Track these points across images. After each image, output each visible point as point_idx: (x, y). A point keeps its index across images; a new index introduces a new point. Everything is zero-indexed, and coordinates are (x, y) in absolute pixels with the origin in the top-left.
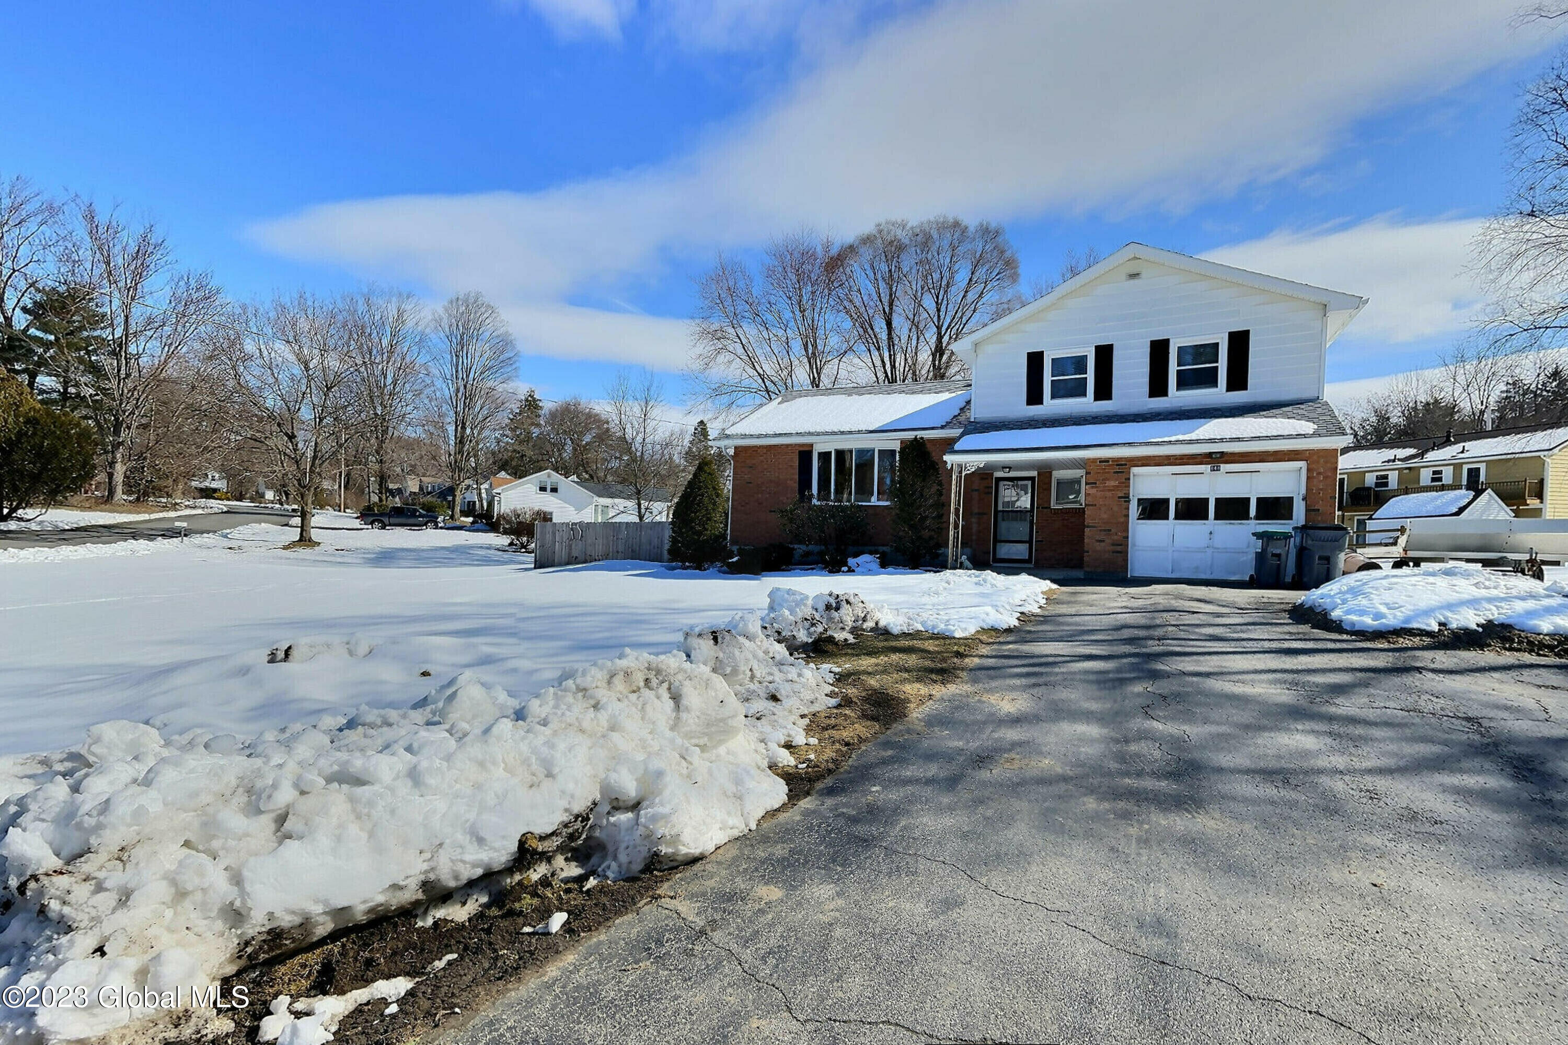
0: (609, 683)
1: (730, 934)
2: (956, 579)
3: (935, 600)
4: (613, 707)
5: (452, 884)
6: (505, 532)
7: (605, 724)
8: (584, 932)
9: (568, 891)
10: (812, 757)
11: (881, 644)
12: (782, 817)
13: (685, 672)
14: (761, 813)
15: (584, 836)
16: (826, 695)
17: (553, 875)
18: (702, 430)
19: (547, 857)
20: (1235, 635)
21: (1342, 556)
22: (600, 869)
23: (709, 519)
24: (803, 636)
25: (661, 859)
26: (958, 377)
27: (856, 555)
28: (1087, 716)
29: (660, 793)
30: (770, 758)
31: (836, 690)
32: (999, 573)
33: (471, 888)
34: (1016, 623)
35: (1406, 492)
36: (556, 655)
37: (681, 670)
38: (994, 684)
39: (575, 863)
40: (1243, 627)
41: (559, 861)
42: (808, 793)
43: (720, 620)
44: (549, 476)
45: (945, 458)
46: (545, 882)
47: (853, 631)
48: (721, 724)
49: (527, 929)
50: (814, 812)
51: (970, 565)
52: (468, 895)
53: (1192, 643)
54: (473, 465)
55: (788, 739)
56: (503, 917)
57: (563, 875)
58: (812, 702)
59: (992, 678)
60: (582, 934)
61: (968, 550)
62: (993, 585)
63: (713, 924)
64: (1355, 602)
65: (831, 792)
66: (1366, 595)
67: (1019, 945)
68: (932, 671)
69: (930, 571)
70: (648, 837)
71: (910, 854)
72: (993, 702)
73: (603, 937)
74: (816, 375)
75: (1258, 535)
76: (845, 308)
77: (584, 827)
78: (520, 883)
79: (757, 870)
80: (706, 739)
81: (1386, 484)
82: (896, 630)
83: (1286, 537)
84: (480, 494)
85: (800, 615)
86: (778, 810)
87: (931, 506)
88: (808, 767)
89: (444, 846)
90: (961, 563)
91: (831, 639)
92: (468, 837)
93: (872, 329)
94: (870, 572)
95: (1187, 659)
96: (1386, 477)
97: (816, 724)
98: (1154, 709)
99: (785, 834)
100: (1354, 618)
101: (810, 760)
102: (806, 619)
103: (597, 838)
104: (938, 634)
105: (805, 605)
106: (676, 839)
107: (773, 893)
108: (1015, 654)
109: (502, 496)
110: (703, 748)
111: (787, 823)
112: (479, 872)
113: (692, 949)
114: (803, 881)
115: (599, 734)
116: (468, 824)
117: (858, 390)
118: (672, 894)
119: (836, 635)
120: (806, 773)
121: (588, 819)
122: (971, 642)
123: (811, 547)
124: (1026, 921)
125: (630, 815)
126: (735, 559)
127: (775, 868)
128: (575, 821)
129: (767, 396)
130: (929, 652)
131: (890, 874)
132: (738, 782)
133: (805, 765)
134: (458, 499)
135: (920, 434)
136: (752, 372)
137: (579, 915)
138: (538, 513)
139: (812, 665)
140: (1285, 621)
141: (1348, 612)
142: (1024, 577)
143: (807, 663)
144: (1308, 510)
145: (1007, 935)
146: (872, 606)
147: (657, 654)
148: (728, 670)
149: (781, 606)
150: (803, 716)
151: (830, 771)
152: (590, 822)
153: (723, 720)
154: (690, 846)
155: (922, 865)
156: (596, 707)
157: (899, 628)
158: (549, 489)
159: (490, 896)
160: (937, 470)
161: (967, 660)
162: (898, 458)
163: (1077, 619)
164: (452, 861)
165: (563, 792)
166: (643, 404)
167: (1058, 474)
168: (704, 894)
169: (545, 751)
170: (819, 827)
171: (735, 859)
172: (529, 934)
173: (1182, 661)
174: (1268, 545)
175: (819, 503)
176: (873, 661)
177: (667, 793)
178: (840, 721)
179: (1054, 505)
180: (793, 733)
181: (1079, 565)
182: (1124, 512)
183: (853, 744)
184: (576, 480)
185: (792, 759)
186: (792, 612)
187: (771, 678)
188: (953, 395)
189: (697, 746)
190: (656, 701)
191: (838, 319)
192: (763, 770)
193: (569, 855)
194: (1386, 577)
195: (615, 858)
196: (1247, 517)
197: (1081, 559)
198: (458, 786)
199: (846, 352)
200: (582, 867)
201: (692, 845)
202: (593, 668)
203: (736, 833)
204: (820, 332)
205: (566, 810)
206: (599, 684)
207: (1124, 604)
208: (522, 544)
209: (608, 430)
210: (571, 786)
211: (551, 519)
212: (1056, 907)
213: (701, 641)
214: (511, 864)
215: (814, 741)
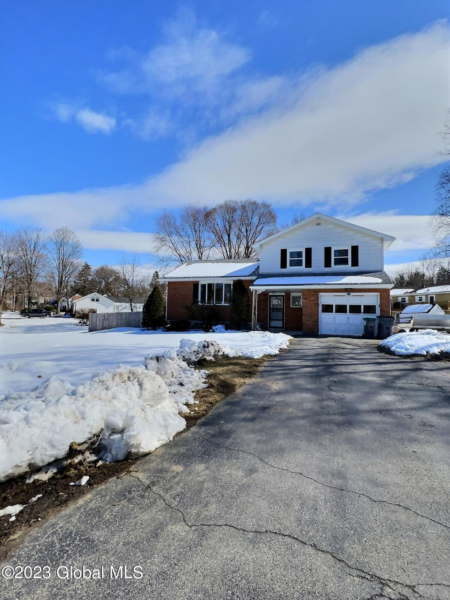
0: (113, 378)
1: (160, 487)
2: (255, 335)
3: (247, 343)
4: (114, 389)
5: (41, 464)
6: (78, 318)
7: (110, 396)
8: (95, 484)
9: (90, 467)
10: (197, 409)
11: (225, 362)
12: (184, 435)
13: (145, 374)
14: (175, 433)
15: (98, 443)
16: (203, 383)
17: (84, 460)
18: (156, 275)
19: (82, 452)
20: (359, 357)
21: (393, 327)
22: (104, 457)
23: (158, 310)
24: (194, 358)
25: (132, 454)
26: (255, 257)
27: (215, 325)
28: (307, 390)
29: (133, 426)
30: (179, 410)
31: (207, 381)
32: (271, 333)
33: (50, 466)
34: (278, 352)
35: (411, 304)
36: (92, 366)
37: (143, 373)
38: (270, 378)
39: (94, 455)
40: (362, 354)
41: (87, 454)
42: (195, 425)
43: (159, 352)
44: (95, 295)
45: (250, 287)
46: (81, 463)
47: (214, 356)
48: (159, 396)
49: (72, 484)
50: (197, 432)
51: (260, 329)
52: (48, 469)
53: (344, 360)
54: (66, 292)
55: (186, 401)
56: (62, 478)
57: (88, 460)
58: (197, 386)
59: (269, 375)
60: (95, 486)
61: (259, 323)
62: (269, 337)
63: (153, 483)
64: (399, 344)
65: (204, 424)
66: (403, 342)
67: (280, 488)
68: (245, 372)
69: (245, 331)
70: (127, 444)
71: (236, 450)
72: (269, 385)
73: (103, 487)
74: (200, 255)
75: (365, 319)
76: (212, 230)
77: (97, 439)
78: (70, 464)
79: (172, 458)
80: (153, 402)
81: (405, 301)
82: (231, 356)
83: (374, 320)
84: (68, 303)
85: (193, 350)
86: (182, 432)
87: (245, 306)
88: (195, 413)
89: (38, 449)
90: (257, 328)
91: (205, 360)
92: (48, 445)
93: (222, 238)
94: (221, 332)
95: (343, 366)
96: (404, 299)
97: (198, 394)
98: (332, 387)
99: (185, 443)
100: (399, 350)
101: (195, 410)
102: (195, 351)
103: (103, 444)
104: (248, 357)
105: (195, 346)
106: (138, 446)
107: (178, 468)
108: (278, 365)
109: (76, 303)
110: (151, 406)
111: (186, 438)
112: (53, 459)
113: (144, 495)
114: (192, 463)
115: (108, 401)
116: (48, 439)
117: (218, 261)
118: (136, 470)
119: (207, 358)
120: (194, 416)
121: (99, 436)
122: (261, 361)
123: (198, 322)
124: (283, 478)
125: (119, 435)
126: (168, 326)
127: (180, 458)
128: (94, 437)
129: (181, 262)
130: (244, 365)
131: (228, 459)
132: (165, 420)
133: (193, 412)
134: (59, 305)
135: (240, 278)
136: (175, 253)
137: (94, 477)
138: (91, 310)
139: (197, 370)
140: (376, 352)
141: (397, 348)
142: (281, 334)
143: (195, 369)
144: (381, 310)
145: (275, 484)
146: (222, 346)
147: (133, 366)
148: (163, 373)
149: (185, 346)
150: (193, 392)
151: (204, 415)
152: (100, 437)
153: (160, 394)
154: (145, 449)
155: (241, 454)
156: (107, 389)
157: (232, 355)
158: (95, 300)
159: (58, 469)
160: (247, 292)
161: (259, 368)
162: (232, 287)
163: (301, 351)
164: (41, 455)
165: (89, 425)
166: (132, 266)
167: (292, 294)
168: (149, 470)
169: (82, 408)
170: (199, 439)
171: (163, 453)
172: (72, 486)
173: (341, 368)
174: (368, 323)
175: (201, 304)
176: (222, 368)
177: (135, 426)
178: (208, 393)
179: (291, 306)
180: (189, 399)
181: (301, 329)
182: (317, 310)
183: (213, 403)
184: (106, 296)
185: (188, 410)
186: (189, 348)
187: (180, 376)
188: (253, 264)
189: (149, 405)
190: (132, 386)
191: (209, 234)
192: (176, 415)
193: (92, 451)
194: (408, 335)
195: (111, 453)
196: (360, 312)
197: (302, 327)
198: (45, 424)
199: (212, 247)
200: (96, 456)
201: (145, 448)
202: (107, 372)
203: (164, 442)
204: (202, 239)
205: (90, 433)
206: (109, 379)
207: (318, 345)
208: (84, 322)
209: (119, 276)
210: (92, 422)
211: (96, 312)
212: (295, 471)
213: (152, 361)
214: (66, 456)
215: (197, 402)
